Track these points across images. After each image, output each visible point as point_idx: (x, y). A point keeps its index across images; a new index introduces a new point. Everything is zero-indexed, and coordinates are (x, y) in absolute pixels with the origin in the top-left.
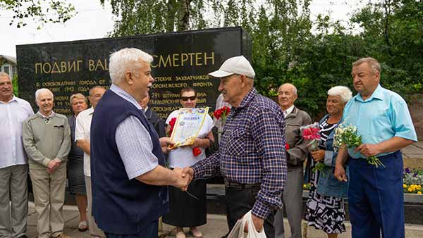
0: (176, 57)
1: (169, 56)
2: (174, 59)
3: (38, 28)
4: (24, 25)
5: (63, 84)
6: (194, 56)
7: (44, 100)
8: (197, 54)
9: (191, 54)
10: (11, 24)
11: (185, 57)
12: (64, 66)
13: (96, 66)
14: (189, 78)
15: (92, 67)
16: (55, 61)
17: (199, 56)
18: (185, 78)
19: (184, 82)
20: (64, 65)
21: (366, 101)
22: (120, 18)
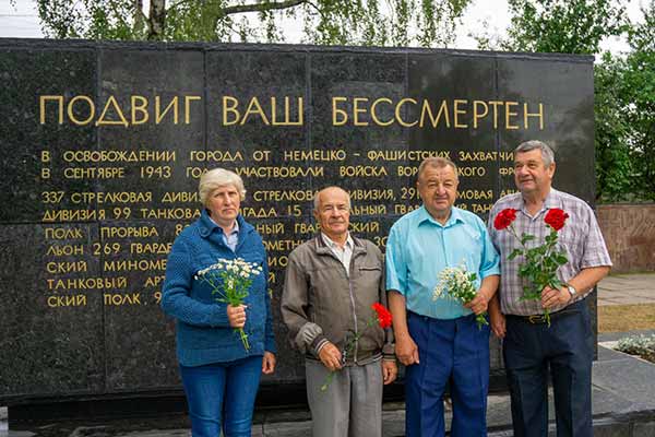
0: (460, 107)
1: (445, 103)
2: (456, 111)
5: (134, 157)
6: (501, 109)
8: (507, 103)
9: (495, 103)
11: (481, 109)
12: (142, 108)
13: (242, 113)
14: (489, 155)
15: (231, 116)
16: (110, 92)
17: (512, 109)
18: (481, 156)
19: (477, 163)
20: (139, 105)
21: (448, 225)
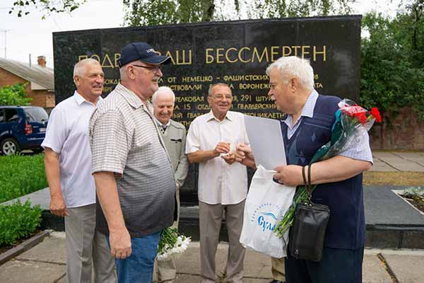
0: (275, 50)
1: (266, 49)
2: (272, 53)
3: (43, 18)
4: (26, 14)
7: (163, 107)
8: (303, 47)
9: (296, 47)
10: (10, 12)
17: (306, 50)
22: (131, 9)
